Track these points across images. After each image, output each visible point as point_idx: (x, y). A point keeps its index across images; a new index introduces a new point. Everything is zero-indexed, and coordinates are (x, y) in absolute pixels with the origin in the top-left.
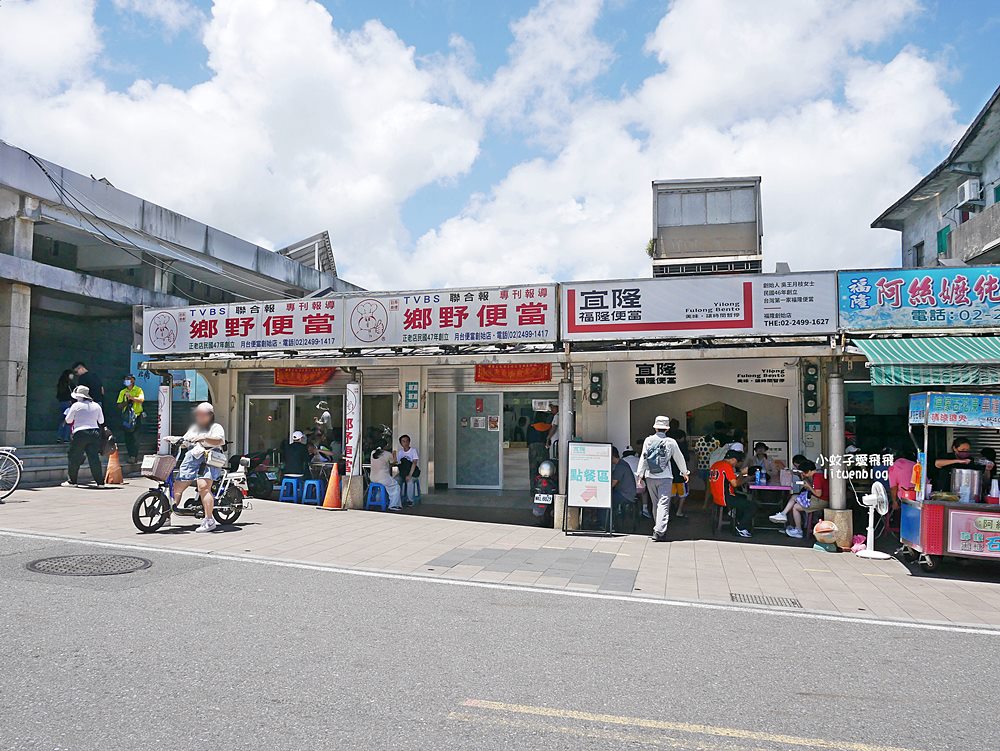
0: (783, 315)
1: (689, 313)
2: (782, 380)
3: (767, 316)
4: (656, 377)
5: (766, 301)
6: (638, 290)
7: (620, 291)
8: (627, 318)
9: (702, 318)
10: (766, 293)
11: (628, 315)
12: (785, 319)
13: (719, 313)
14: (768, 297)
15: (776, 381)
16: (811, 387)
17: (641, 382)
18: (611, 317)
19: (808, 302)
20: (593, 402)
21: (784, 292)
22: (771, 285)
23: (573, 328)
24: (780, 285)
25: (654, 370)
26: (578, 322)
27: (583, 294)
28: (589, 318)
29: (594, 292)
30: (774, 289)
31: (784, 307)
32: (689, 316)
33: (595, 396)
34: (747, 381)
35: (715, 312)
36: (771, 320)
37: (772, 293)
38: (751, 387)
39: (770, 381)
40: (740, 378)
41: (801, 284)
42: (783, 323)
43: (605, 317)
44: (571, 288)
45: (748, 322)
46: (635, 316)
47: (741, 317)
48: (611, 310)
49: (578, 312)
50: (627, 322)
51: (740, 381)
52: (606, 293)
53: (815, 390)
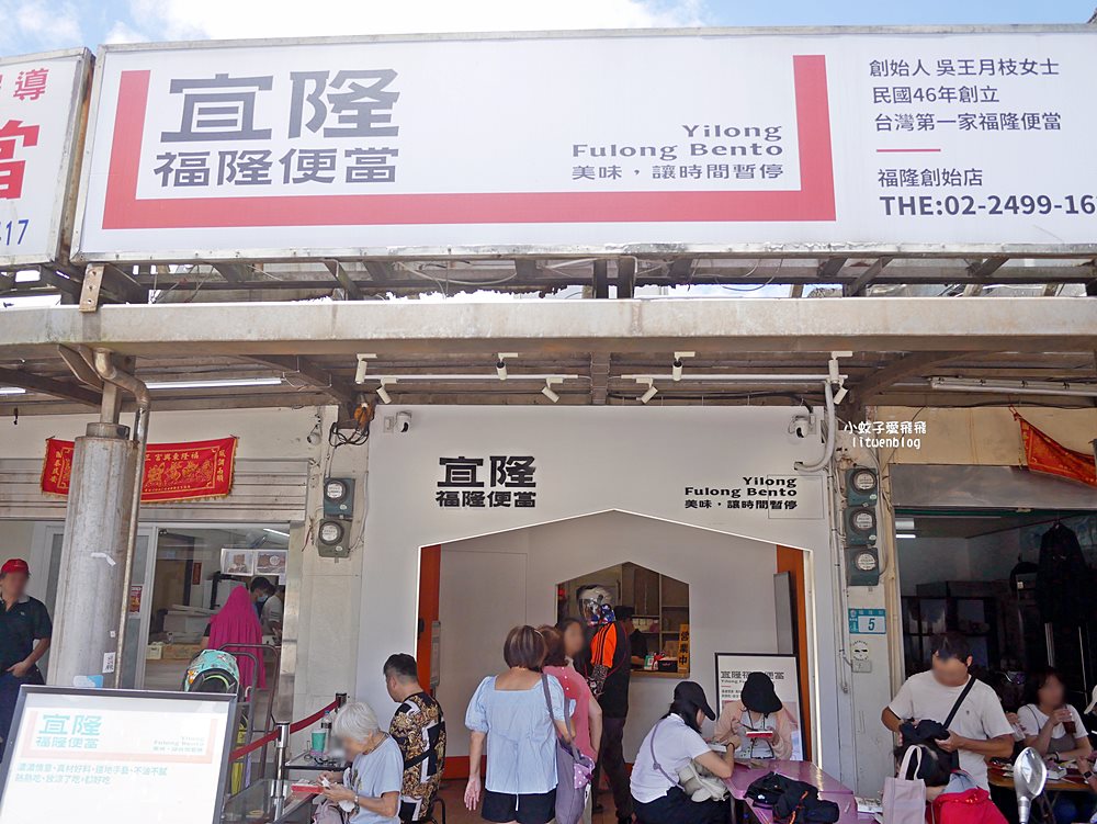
0: (950, 177)
1: (584, 159)
2: (792, 505)
3: (888, 178)
4: (487, 490)
5: (883, 123)
6: (388, 76)
7: (320, 77)
8: (340, 173)
9: (638, 178)
10: (880, 95)
11: (343, 163)
12: (959, 192)
13: (703, 161)
14: (891, 110)
15: (776, 505)
16: (863, 521)
17: (449, 500)
18: (276, 172)
19: (1041, 134)
20: (326, 549)
21: (947, 94)
22: (899, 68)
23: (124, 210)
24: (931, 66)
25: (483, 474)
26: (149, 187)
27: (177, 86)
28: (194, 173)
29: (222, 80)
30: (914, 82)
31: (954, 148)
32: (583, 172)
33: (331, 534)
34: (708, 504)
35: (689, 161)
36: (905, 192)
37: (904, 95)
38: (717, 520)
39: (762, 504)
40: (692, 496)
41: (1008, 67)
42: (951, 206)
43: (255, 170)
44: (134, 64)
45: (816, 199)
46: (373, 167)
47: (791, 181)
48: (279, 145)
49: (151, 150)
50: (340, 187)
51: (691, 504)
52: (265, 83)
53: (873, 530)
